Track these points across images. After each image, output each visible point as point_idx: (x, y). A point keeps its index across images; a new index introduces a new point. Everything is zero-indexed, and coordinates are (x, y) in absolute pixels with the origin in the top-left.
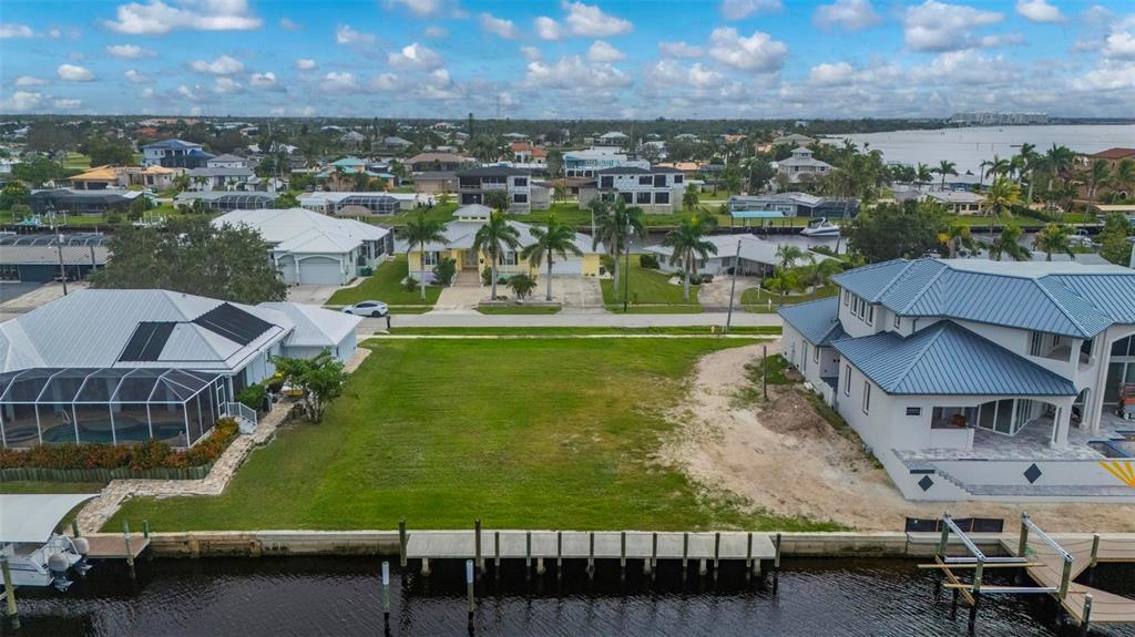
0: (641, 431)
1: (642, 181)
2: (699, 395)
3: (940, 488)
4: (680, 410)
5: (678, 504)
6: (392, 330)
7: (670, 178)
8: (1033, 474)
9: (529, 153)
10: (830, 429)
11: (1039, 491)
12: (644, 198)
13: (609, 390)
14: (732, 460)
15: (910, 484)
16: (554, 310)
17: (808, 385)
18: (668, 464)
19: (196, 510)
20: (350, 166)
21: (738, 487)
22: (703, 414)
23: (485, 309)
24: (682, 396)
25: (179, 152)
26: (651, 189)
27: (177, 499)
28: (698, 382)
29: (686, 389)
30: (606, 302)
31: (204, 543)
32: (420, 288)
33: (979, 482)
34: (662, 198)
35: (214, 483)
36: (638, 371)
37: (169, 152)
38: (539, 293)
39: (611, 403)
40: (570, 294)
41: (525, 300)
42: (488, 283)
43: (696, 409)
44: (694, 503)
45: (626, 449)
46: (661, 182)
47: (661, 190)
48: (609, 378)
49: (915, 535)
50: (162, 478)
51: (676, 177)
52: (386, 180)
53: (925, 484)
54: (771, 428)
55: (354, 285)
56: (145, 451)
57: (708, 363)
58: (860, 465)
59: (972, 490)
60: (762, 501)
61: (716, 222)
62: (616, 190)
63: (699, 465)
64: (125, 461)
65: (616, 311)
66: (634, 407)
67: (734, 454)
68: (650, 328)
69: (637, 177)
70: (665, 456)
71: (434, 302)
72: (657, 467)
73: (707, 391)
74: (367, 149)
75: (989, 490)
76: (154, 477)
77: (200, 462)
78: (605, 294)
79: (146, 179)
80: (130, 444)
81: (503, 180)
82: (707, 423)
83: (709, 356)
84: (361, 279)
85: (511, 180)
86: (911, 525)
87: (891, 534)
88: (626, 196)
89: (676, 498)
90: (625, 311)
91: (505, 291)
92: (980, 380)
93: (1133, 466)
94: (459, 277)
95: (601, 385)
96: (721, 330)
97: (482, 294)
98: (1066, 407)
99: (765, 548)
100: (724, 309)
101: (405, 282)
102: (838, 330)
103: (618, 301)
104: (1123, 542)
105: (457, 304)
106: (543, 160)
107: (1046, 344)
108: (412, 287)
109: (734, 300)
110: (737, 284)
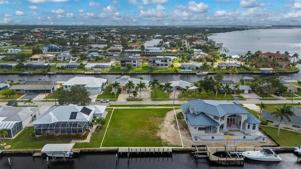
0: (154, 129)
1: (162, 61)
2: (165, 122)
3: (198, 140)
4: (162, 125)
5: (159, 143)
6: (111, 106)
7: (168, 60)
8: (213, 138)
9: (136, 46)
10: (185, 129)
11: (213, 140)
12: (162, 65)
13: (150, 121)
14: (168, 135)
15: (194, 139)
16: (141, 100)
17: (184, 120)
18: (158, 136)
19: (86, 145)
20: (94, 54)
21: (169, 140)
22: (165, 126)
23: (128, 100)
24: (162, 122)
25: (52, 48)
26: (164, 63)
27: (83, 143)
28: (165, 119)
30: (152, 98)
31: (88, 150)
32: (115, 94)
33: (205, 139)
34: (166, 65)
35: (88, 140)
36: (156, 116)
37: (49, 48)
38: (138, 96)
39: (150, 124)
40: (145, 95)
41: (136, 97)
42: (128, 93)
43: (164, 125)
44: (161, 143)
45: (152, 133)
46: (166, 61)
47: (166, 63)
48: (150, 118)
49: (193, 148)
50: (80, 139)
51: (169, 60)
52: (103, 57)
53: (196, 140)
54: (176, 129)
55: (101, 93)
56: (77, 135)
57: (168, 114)
58: (188, 136)
59: (203, 140)
60: (172, 142)
61: (178, 72)
62: (156, 63)
63: (163, 135)
64: (74, 137)
65: (153, 100)
66: (154, 125)
67: (169, 134)
68: (159, 105)
69: (160, 60)
70: (158, 135)
71: (118, 98)
72: (156, 137)
73: (167, 121)
74: (96, 42)
75: (206, 140)
76: (78, 139)
77: (85, 137)
78: (152, 95)
79: (47, 58)
80: (75, 134)
82: (166, 128)
83: (169, 112)
84: (103, 92)
85: (132, 61)
86: (192, 146)
87: (189, 148)
88: (158, 65)
89: (159, 142)
90: (155, 100)
91: (132, 95)
92: (205, 123)
93: (228, 137)
94: (122, 91)
95: (149, 120)
96: (172, 105)
97: (127, 96)
98: (218, 127)
99: (170, 150)
100: (174, 100)
101: (111, 92)
102: (189, 111)
103: (154, 97)
104: (221, 149)
105: (122, 98)
106: (140, 48)
107: (216, 117)
108: (113, 94)
109: (176, 97)
110: (178, 93)
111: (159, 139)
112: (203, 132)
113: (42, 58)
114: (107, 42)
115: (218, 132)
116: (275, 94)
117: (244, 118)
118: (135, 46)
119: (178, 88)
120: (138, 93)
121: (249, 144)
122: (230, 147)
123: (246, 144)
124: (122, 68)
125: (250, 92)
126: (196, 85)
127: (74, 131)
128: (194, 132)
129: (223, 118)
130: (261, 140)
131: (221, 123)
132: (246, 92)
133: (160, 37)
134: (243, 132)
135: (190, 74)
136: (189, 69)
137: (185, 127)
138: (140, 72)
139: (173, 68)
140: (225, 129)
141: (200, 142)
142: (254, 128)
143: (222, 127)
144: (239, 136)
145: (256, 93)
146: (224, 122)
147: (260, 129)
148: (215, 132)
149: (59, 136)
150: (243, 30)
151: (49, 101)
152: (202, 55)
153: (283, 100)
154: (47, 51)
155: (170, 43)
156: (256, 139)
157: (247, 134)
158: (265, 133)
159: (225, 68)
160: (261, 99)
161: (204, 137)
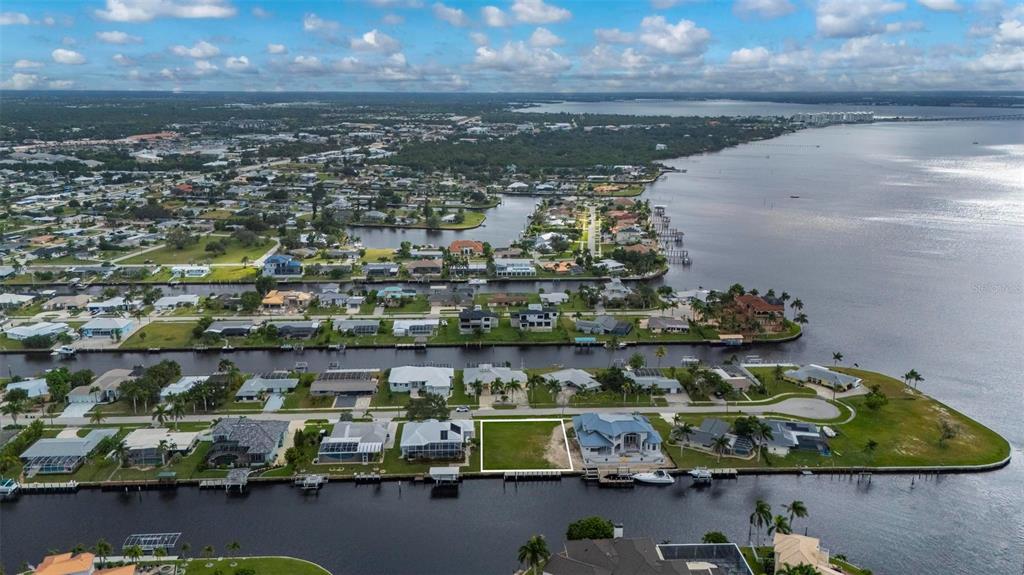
0: (540, 451)
1: (539, 317)
2: (552, 441)
3: (590, 462)
6: (475, 417)
8: (606, 459)
10: (575, 451)
11: (606, 463)
12: (540, 324)
13: (533, 441)
14: (556, 457)
15: (585, 462)
16: (514, 407)
17: (575, 438)
18: (545, 459)
19: (467, 468)
20: (395, 292)
21: (557, 463)
23: (496, 407)
24: (549, 441)
26: (543, 320)
27: (463, 467)
28: (552, 437)
29: (549, 439)
30: (530, 403)
31: (470, 474)
32: (473, 396)
34: (548, 324)
35: (467, 464)
36: (540, 432)
37: (278, 265)
38: (509, 401)
39: (534, 444)
41: (506, 403)
42: (493, 393)
43: (551, 445)
44: (549, 466)
45: (537, 454)
46: (547, 316)
47: (548, 321)
48: (533, 436)
49: (583, 471)
50: (460, 463)
51: (553, 314)
52: (412, 296)
53: (588, 462)
54: (564, 449)
55: (451, 395)
58: (579, 458)
60: (561, 465)
61: (569, 340)
63: (551, 459)
64: (453, 461)
65: (532, 407)
66: (538, 445)
68: (542, 415)
69: (537, 315)
70: (545, 457)
71: (479, 404)
72: (543, 459)
73: (554, 441)
74: (358, 219)
75: (598, 462)
76: (456, 463)
77: (463, 460)
78: (529, 398)
81: (480, 319)
82: (553, 449)
83: (555, 427)
84: (453, 392)
85: (483, 319)
86: (583, 469)
87: (580, 471)
88: (532, 324)
89: (546, 465)
90: (535, 407)
91: (499, 397)
92: (599, 443)
93: (624, 458)
94: (484, 392)
95: (530, 439)
96: (560, 416)
97: (492, 399)
98: (613, 448)
99: (559, 474)
100: (563, 406)
101: (466, 393)
102: (581, 427)
103: (533, 402)
104: (614, 471)
105: (486, 404)
106: (481, 254)
107: (610, 437)
108: (469, 396)
109: (567, 401)
110: (569, 392)
111: (546, 461)
112: (596, 453)
113: (287, 302)
114: (387, 220)
115: (613, 454)
116: (715, 394)
117: (643, 437)
118: (468, 249)
119: (570, 385)
120: (509, 395)
121: (645, 467)
122: (623, 471)
123: (642, 467)
124: (463, 331)
125: (679, 391)
126: (597, 379)
127: (451, 453)
128: (586, 453)
129: (619, 437)
130: (659, 462)
131: (616, 443)
132: (674, 391)
133: (524, 188)
134: (642, 454)
135: (592, 345)
136: (592, 333)
137: (575, 448)
138: (500, 342)
139: (562, 331)
140: (623, 449)
141: (591, 464)
142: (654, 448)
143: (618, 446)
144: (636, 457)
145: (688, 392)
146: (621, 441)
147: (664, 448)
148: (610, 453)
149: (435, 460)
150: (778, 135)
151: (381, 410)
152: (619, 291)
153: (722, 405)
154: (273, 271)
155: (552, 238)
156: (655, 461)
157: (645, 456)
158: (669, 455)
159: (660, 331)
160: (690, 405)
161: (597, 459)
